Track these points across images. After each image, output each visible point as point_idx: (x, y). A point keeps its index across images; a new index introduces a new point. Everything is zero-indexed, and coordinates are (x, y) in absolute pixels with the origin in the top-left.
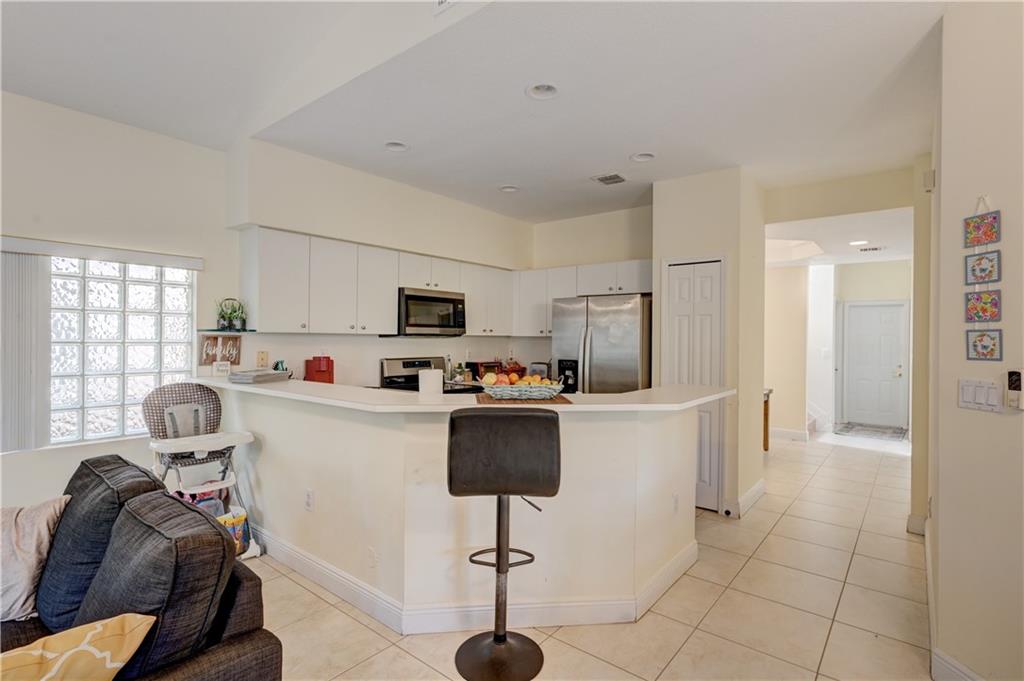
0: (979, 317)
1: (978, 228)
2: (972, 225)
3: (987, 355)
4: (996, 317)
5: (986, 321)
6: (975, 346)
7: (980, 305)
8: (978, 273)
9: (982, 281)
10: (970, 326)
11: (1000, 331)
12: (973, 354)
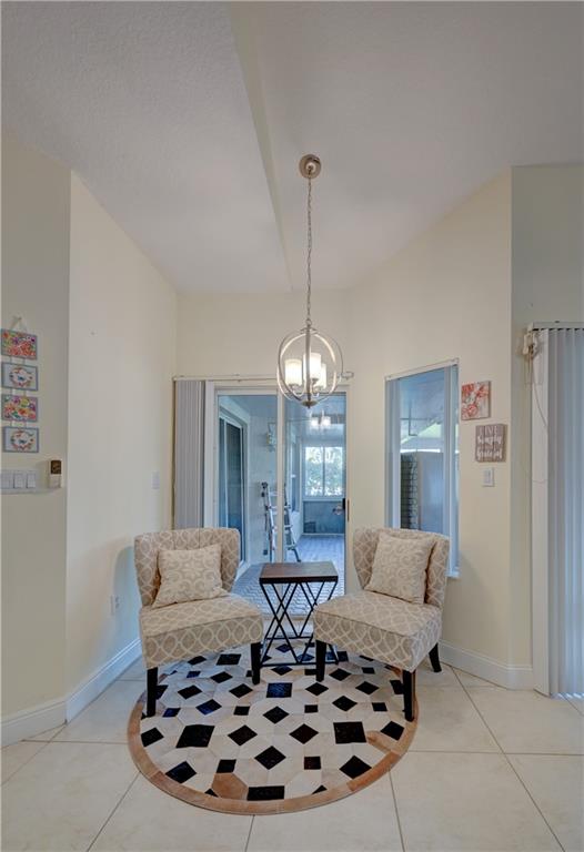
0: (17, 416)
1: (16, 342)
2: (10, 337)
3: (24, 447)
4: (33, 418)
5: (24, 420)
6: (12, 440)
7: (18, 407)
8: (16, 379)
9: (20, 387)
10: (8, 423)
11: (38, 430)
12: (9, 446)
